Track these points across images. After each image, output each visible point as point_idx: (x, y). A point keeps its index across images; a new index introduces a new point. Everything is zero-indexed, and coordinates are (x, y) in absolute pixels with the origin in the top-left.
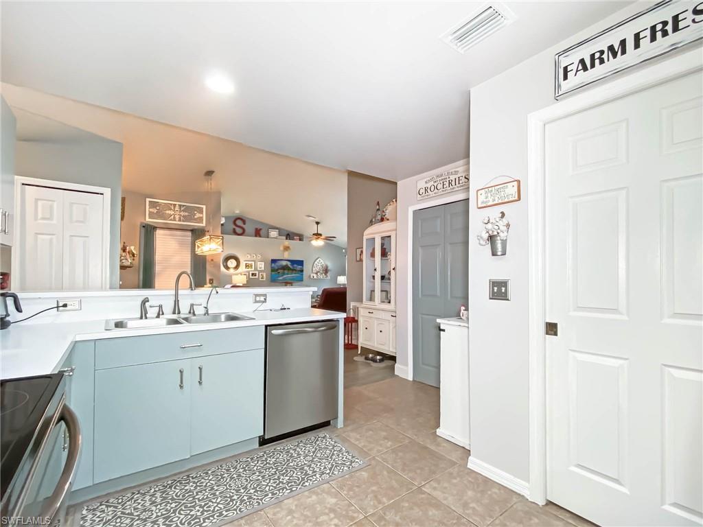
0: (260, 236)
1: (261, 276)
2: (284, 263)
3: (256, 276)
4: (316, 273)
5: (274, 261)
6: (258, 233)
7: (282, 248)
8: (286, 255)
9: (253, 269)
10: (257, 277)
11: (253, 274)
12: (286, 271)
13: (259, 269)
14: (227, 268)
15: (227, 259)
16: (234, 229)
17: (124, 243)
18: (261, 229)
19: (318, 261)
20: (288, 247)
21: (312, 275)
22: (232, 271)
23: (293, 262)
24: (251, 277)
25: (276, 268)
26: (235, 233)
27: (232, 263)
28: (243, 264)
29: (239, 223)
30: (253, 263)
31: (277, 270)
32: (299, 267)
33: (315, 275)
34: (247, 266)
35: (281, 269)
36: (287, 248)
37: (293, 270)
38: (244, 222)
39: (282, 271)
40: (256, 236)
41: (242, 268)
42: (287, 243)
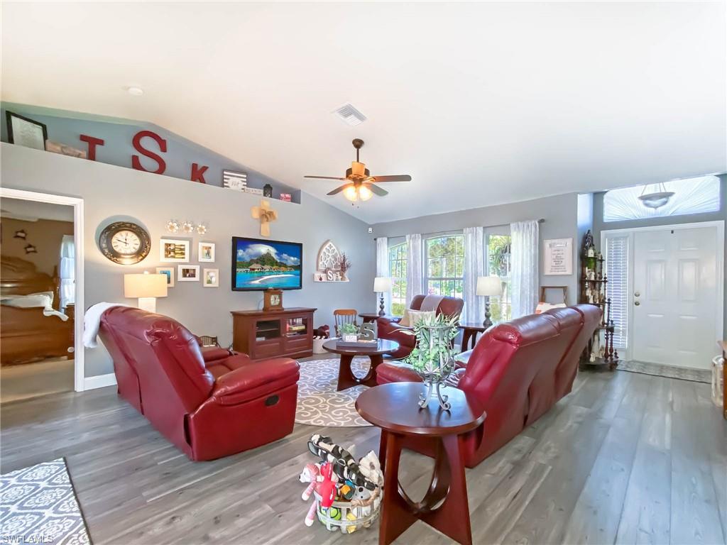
0: (202, 181)
2: (264, 249)
3: (193, 276)
4: (325, 272)
5: (239, 243)
6: (197, 174)
7: (256, 215)
8: (266, 232)
9: (187, 259)
10: (197, 278)
11: (186, 272)
12: (267, 267)
13: (201, 259)
14: (114, 255)
15: (111, 230)
16: (135, 159)
18: (205, 169)
19: (327, 246)
20: (271, 214)
21: (317, 275)
22: (127, 262)
23: (280, 246)
24: (181, 278)
26: (136, 165)
27: (126, 242)
28: (157, 248)
29: (147, 143)
30: (187, 243)
33: (323, 276)
34: (169, 251)
36: (266, 216)
38: (163, 145)
39: (259, 266)
40: (193, 179)
41: (157, 255)
42: (268, 203)
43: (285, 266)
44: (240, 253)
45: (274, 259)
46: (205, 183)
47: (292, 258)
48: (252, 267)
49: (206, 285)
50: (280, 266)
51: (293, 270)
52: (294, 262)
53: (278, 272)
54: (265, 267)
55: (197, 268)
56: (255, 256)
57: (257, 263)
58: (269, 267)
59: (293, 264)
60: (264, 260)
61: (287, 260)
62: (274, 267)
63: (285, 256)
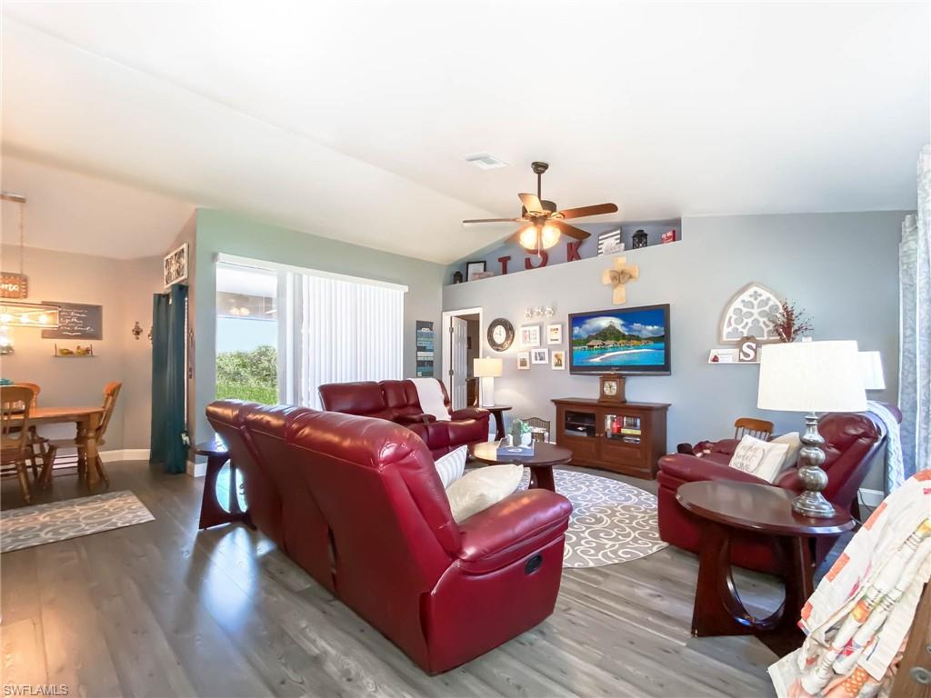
1: (554, 360)
2: (604, 323)
12: (610, 343)
17: (137, 323)
25: (585, 336)
31: (588, 340)
32: (650, 330)
35: (596, 338)
37: (631, 338)
39: (600, 342)
43: (638, 339)
44: (576, 330)
45: (619, 332)
46: (580, 259)
47: (650, 328)
48: (590, 344)
49: (554, 368)
50: (630, 340)
51: (651, 343)
52: (652, 332)
53: (628, 347)
54: (606, 343)
55: (546, 351)
56: (594, 331)
57: (597, 339)
58: (613, 342)
59: (651, 335)
60: (605, 335)
61: (640, 331)
62: (621, 341)
63: (637, 326)
